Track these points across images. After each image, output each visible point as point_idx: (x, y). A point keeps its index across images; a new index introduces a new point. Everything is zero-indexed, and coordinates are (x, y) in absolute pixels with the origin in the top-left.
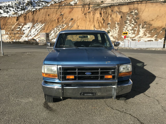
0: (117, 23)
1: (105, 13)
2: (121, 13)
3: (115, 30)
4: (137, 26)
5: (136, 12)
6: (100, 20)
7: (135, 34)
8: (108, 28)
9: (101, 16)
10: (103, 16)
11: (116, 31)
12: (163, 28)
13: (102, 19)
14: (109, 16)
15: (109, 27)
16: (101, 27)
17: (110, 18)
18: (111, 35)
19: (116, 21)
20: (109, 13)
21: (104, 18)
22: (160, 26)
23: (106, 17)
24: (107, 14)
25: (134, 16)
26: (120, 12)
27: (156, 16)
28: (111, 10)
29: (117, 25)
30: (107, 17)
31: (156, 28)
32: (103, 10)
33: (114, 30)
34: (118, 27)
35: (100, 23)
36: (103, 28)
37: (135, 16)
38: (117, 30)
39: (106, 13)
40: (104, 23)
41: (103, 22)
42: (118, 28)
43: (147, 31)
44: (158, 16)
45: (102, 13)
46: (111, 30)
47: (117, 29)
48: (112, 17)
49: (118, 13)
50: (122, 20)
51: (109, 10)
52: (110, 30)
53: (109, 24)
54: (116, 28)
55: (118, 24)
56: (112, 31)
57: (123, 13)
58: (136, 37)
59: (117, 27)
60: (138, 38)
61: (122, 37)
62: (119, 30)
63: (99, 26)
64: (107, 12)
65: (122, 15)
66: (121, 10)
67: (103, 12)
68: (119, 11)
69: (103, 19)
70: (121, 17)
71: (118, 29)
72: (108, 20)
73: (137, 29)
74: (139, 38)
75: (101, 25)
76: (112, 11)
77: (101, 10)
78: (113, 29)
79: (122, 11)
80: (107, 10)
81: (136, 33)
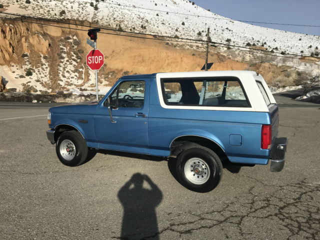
0: (42, 55)
1: (13, 31)
2: (48, 37)
3: (43, 69)
4: (83, 65)
5: (75, 40)
6: (5, 46)
7: (82, 79)
8: (26, 65)
9: (5, 37)
10: (8, 37)
11: (44, 72)
12: (123, 71)
13: (8, 43)
14: (23, 39)
15: (27, 63)
16: (9, 62)
17: (25, 45)
18: (36, 79)
19: (39, 51)
20: (21, 33)
21: (11, 42)
22: (120, 68)
23: (16, 41)
24: (18, 35)
25: (73, 46)
26: (45, 35)
27: (110, 52)
28: (25, 29)
29: (43, 61)
30: (19, 41)
31: (114, 71)
32: (6, 24)
33: (40, 69)
34: (47, 64)
35: (4, 52)
36: (15, 63)
37: (76, 47)
38: (45, 69)
39: (16, 33)
40: (13, 52)
41: (11, 50)
42: (47, 66)
43: (101, 74)
44: (113, 52)
45: (8, 31)
46: (34, 68)
47: (47, 68)
48: (29, 43)
49: (41, 36)
50: (52, 50)
51: (22, 28)
52: (30, 69)
53: (26, 55)
54: (44, 67)
55: (45, 58)
56: (36, 70)
57: (52, 38)
58: (86, 85)
59: (45, 64)
60: (89, 87)
61: (59, 84)
62: (50, 70)
63: (4, 58)
64: (17, 31)
65: (51, 41)
66: (46, 32)
67: (8, 29)
68: (42, 32)
69: (10, 44)
70: (50, 45)
71: (49, 68)
72: (22, 46)
73: (84, 71)
74: (92, 87)
75: (7, 56)
76: (28, 30)
77: (4, 24)
78: (36, 68)
79: (48, 33)
80: (16, 26)
81: (83, 77)
